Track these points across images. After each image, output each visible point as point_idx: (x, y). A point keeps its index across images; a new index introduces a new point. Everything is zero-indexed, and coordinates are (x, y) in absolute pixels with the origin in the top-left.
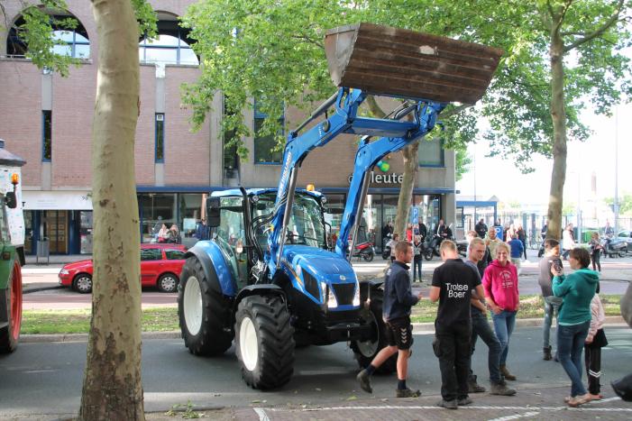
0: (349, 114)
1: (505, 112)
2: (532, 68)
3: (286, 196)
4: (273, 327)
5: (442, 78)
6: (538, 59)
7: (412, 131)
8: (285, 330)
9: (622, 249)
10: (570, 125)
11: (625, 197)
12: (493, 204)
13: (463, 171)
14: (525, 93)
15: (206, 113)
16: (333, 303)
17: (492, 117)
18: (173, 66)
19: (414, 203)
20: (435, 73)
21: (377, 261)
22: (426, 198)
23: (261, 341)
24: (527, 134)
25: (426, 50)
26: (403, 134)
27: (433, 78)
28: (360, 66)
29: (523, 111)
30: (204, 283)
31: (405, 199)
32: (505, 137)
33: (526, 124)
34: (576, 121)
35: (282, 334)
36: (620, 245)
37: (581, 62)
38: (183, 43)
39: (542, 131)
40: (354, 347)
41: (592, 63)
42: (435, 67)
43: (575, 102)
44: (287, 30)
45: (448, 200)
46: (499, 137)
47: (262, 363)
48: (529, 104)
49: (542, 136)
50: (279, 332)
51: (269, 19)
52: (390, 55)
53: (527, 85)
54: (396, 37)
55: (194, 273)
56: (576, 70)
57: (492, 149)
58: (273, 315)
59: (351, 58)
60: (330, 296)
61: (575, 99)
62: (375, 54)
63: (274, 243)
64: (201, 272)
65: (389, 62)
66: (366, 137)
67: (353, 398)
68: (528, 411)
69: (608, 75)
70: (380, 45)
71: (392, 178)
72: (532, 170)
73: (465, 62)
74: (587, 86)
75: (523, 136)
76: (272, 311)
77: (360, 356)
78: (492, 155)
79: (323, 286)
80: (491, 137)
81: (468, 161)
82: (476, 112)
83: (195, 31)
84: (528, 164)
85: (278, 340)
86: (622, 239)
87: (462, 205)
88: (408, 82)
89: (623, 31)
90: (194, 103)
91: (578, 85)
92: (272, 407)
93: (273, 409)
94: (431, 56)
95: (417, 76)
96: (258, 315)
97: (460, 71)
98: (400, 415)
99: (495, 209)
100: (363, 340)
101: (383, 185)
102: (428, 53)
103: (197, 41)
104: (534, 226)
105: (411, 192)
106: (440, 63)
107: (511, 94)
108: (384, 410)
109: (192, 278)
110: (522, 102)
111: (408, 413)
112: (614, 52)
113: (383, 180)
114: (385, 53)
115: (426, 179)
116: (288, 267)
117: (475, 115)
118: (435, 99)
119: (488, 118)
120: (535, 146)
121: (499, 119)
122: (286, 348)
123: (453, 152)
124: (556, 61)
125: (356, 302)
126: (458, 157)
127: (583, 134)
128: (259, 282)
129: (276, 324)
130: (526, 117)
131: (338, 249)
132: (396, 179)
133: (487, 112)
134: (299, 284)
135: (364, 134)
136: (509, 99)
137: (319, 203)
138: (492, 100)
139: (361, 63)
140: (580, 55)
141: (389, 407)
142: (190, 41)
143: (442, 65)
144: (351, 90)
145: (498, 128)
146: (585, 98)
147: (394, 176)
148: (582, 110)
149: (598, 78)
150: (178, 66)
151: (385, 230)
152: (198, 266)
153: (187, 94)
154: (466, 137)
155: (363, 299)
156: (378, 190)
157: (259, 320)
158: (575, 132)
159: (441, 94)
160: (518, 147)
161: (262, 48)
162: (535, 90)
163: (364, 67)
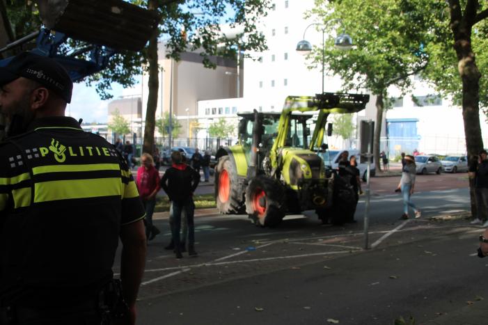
25: (115, 10)
27: (116, 31)
94: (118, 15)
102: (117, 12)
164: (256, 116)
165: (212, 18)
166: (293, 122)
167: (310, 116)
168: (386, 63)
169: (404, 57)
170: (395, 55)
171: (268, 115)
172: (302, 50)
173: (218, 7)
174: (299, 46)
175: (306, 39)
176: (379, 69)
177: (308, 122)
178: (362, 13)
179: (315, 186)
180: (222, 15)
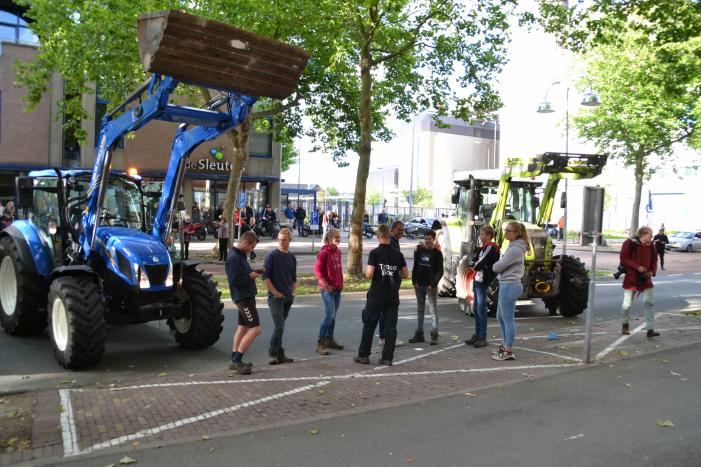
0: (160, 101)
1: (325, 113)
2: (349, 77)
3: (100, 178)
4: (83, 308)
5: (252, 73)
6: (354, 70)
7: (224, 121)
8: (96, 310)
9: (414, 233)
10: (377, 128)
11: (418, 191)
12: (313, 192)
13: (290, 163)
14: (342, 99)
15: (42, 94)
16: (145, 284)
17: (315, 117)
18: (11, 44)
19: (244, 188)
20: (246, 67)
21: (208, 241)
22: (258, 184)
23: (70, 321)
24: (343, 133)
25: (237, 44)
26: (216, 124)
27: (244, 72)
28: (170, 54)
29: (339, 114)
30: (18, 263)
31: (234, 186)
32: (324, 135)
33: (342, 125)
34: (382, 125)
35: (92, 315)
36: (413, 230)
37: (388, 76)
38: (23, 22)
39: (355, 132)
40: (171, 323)
41: (396, 78)
42: (246, 61)
43: (382, 109)
44: (125, 19)
45: (274, 187)
46: (320, 134)
47: (71, 344)
48: (345, 108)
49: (355, 136)
50: (89, 312)
51: (107, 6)
52: (201, 45)
53: (344, 92)
54: (207, 28)
55: (9, 253)
56: (383, 83)
57: (313, 145)
58: (84, 296)
59: (161, 44)
60: (142, 277)
61: (382, 106)
62: (187, 43)
63: (88, 225)
64: (15, 253)
65: (199, 52)
66: (182, 125)
67: (164, 374)
68: (321, 380)
69: (408, 88)
70: (190, 34)
71: (225, 166)
72: (346, 165)
73: (275, 60)
74: (390, 96)
75: (339, 135)
76: (82, 292)
77: (175, 332)
78: (314, 150)
79: (136, 267)
80: (313, 135)
81: (295, 155)
82: (301, 111)
83: (32, 10)
84: (344, 160)
85: (88, 321)
86: (415, 224)
87: (287, 192)
88: (220, 74)
89: (419, 55)
90: (29, 82)
91: (385, 95)
92: (80, 387)
93: (81, 390)
94: (242, 50)
95: (228, 69)
96: (68, 296)
97: (270, 68)
98: (203, 391)
99: (315, 196)
100: (178, 318)
101: (217, 172)
102: (240, 47)
103: (35, 21)
104: (347, 212)
105: (240, 179)
106: (251, 58)
107: (330, 98)
108: (189, 386)
109: (8, 257)
110: (339, 105)
111: (211, 388)
112: (412, 71)
113: (216, 167)
114: (196, 43)
115: (255, 168)
116: (104, 249)
117: (300, 114)
118: (246, 92)
119: (310, 118)
120: (349, 145)
121: (319, 118)
122: (96, 328)
123: (279, 146)
124: (365, 72)
125: (169, 282)
126: (285, 150)
127: (387, 136)
128: (74, 263)
129: (86, 305)
130: (342, 119)
131: (155, 231)
132: (229, 167)
133: (310, 112)
134: (113, 264)
135: (181, 122)
136: (328, 102)
137: (139, 187)
138: (314, 102)
139: (171, 51)
140: (387, 71)
141: (195, 383)
142: (29, 20)
143: (253, 61)
144: (163, 77)
145: (319, 127)
146: (389, 106)
147: (227, 164)
148: (386, 116)
149: (401, 90)
150: (17, 45)
151: (216, 213)
152: (12, 245)
153: (22, 72)
154: (292, 133)
155: (176, 280)
156: (216, 176)
157: (68, 301)
158: (381, 134)
159: (253, 88)
160: (335, 143)
161: (100, 34)
162: (350, 96)
163: (174, 54)
164: (472, 183)
165: (441, 78)
166: (521, 191)
167: (540, 184)
168: (645, 127)
169: (667, 122)
170: (656, 119)
171: (487, 182)
172: (544, 111)
173: (445, 64)
174: (540, 108)
175: (548, 101)
176: (639, 133)
177: (536, 191)
178: (617, 75)
179: (539, 269)
180: (450, 74)
